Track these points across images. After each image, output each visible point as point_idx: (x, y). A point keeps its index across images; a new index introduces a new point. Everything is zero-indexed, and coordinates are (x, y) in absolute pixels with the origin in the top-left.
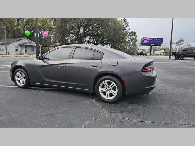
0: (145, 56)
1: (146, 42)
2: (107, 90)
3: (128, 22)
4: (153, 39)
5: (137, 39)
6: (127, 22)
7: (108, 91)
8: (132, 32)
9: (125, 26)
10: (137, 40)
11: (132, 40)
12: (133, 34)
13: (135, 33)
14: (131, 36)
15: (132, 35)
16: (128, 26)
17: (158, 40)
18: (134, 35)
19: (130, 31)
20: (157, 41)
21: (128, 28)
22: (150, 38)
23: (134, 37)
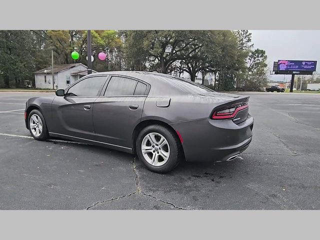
0: (280, 93)
1: (282, 68)
2: (154, 149)
3: (250, 34)
4: (298, 63)
5: (266, 62)
6: (248, 34)
7: (156, 152)
8: (257, 51)
9: (245, 40)
10: (266, 66)
11: (257, 64)
12: (259, 54)
13: (263, 52)
14: (255, 58)
15: (258, 57)
16: (249, 40)
17: (306, 64)
18: (262, 56)
19: (253, 49)
20: (306, 67)
21: (249, 44)
22: (292, 62)
23: (261, 59)
